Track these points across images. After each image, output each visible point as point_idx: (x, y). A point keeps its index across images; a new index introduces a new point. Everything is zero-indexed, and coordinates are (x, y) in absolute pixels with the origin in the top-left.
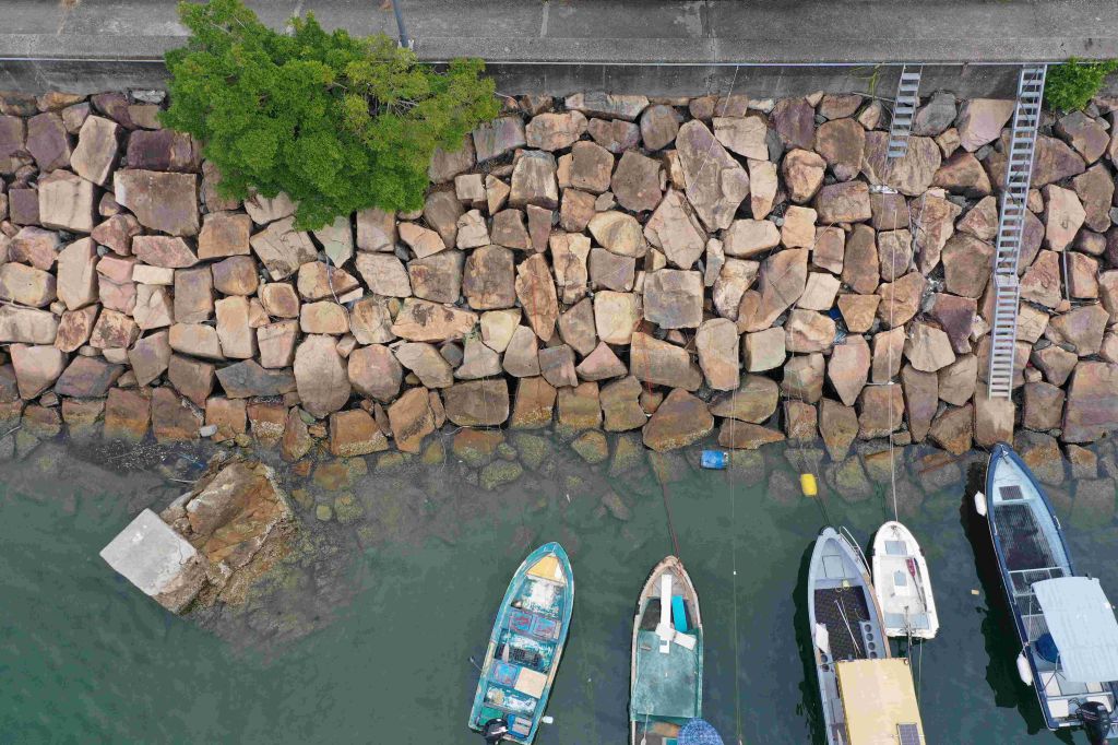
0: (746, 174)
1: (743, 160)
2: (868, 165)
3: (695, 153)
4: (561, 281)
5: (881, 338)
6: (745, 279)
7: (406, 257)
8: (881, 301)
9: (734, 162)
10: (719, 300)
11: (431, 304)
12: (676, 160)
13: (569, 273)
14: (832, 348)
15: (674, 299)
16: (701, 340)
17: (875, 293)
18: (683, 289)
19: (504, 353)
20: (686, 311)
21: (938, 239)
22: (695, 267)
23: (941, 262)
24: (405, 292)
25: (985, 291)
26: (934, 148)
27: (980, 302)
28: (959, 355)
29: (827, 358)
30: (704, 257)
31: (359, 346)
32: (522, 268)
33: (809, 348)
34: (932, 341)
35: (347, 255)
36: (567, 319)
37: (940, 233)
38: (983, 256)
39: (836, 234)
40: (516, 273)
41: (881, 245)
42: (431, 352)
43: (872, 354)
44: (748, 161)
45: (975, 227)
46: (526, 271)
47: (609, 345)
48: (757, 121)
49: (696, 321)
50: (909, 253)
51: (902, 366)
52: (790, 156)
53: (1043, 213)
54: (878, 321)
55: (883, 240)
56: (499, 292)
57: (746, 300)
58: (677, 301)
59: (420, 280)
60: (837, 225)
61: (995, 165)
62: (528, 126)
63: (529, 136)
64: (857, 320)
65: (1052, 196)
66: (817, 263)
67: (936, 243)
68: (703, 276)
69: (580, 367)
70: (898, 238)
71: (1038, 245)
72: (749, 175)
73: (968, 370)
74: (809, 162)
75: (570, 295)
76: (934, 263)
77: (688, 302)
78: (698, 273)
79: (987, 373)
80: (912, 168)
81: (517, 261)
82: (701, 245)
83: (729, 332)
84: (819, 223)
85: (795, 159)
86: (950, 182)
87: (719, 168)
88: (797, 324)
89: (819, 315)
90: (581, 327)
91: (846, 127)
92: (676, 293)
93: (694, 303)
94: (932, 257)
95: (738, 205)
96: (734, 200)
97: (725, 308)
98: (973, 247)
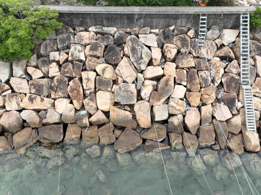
0: (150, 51)
1: (149, 47)
2: (192, 50)
3: (132, 45)
4: (85, 88)
5: (203, 108)
6: (152, 86)
7: (29, 79)
8: (202, 95)
9: (146, 48)
10: (142, 94)
11: (36, 95)
12: (126, 47)
13: (88, 84)
14: (185, 112)
15: (126, 94)
16: (136, 108)
17: (199, 92)
18: (129, 90)
19: (62, 114)
20: (130, 98)
21: (219, 74)
22: (133, 83)
23: (221, 82)
24: (27, 91)
25: (239, 92)
26: (214, 44)
27: (238, 95)
28: (233, 115)
29: (184, 116)
30: (137, 79)
31: (7, 111)
32: (71, 83)
33: (177, 112)
34: (223, 110)
35: (7, 78)
36: (86, 101)
37: (220, 71)
38: (236, 79)
39: (183, 71)
40: (69, 85)
41: (199, 75)
42: (34, 114)
43: (201, 114)
44: (151, 48)
45: (232, 69)
46: (72, 84)
47: (102, 111)
48: (153, 35)
49: (134, 101)
50: (210, 79)
51: (212, 119)
52: (165, 46)
53: (254, 65)
54: (201, 102)
55: (200, 74)
56: (62, 91)
57: (153, 94)
58: (127, 94)
59: (32, 87)
60: (183, 69)
61: (235, 49)
62: (75, 36)
63: (76, 40)
64: (193, 101)
65: (257, 59)
66: (178, 82)
67: (219, 75)
68: (136, 86)
69: (90, 119)
70: (205, 74)
71: (255, 75)
72: (151, 52)
73: (237, 120)
74: (172, 47)
75: (88, 92)
76: (219, 82)
77: (131, 95)
78: (134, 84)
79: (245, 122)
80: (207, 50)
81: (69, 81)
82: (135, 75)
83: (147, 105)
84: (177, 68)
85: (167, 46)
86: (220, 55)
87: (141, 50)
88: (171, 103)
89: (180, 100)
90: (91, 104)
91: (183, 37)
92: (126, 91)
93: (133, 95)
94: (218, 79)
95: (148, 61)
96: (147, 60)
97: (145, 97)
98: (232, 76)
